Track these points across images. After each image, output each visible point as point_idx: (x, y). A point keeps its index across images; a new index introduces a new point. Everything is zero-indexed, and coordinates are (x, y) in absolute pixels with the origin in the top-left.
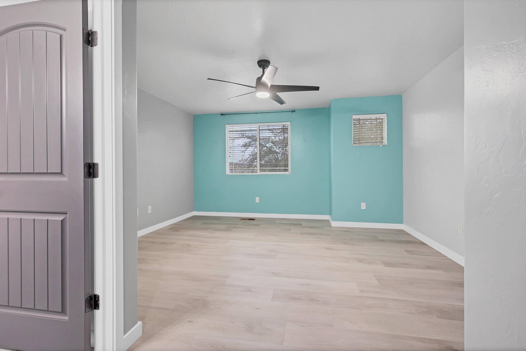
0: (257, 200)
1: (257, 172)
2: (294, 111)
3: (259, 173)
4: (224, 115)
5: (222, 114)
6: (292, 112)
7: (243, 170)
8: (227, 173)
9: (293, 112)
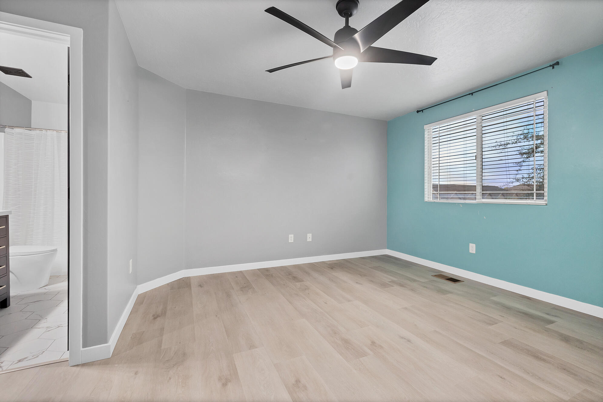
0: (472, 248)
1: (475, 199)
2: (557, 63)
3: (480, 200)
4: (422, 110)
5: (418, 112)
6: (553, 68)
7: (466, 195)
8: (426, 199)
9: (555, 66)
